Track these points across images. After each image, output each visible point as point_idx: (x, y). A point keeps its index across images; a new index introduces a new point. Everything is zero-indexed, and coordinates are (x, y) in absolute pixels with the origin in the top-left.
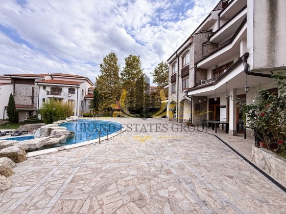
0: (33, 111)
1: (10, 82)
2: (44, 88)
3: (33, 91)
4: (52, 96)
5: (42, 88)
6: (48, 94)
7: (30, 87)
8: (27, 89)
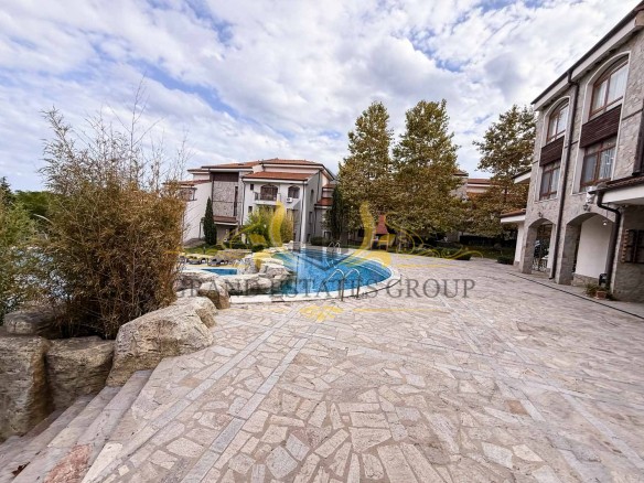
0: (235, 227)
1: (208, 178)
2: (252, 188)
3: (236, 193)
4: (262, 202)
5: (248, 187)
6: (256, 198)
7: (232, 185)
8: (229, 189)
